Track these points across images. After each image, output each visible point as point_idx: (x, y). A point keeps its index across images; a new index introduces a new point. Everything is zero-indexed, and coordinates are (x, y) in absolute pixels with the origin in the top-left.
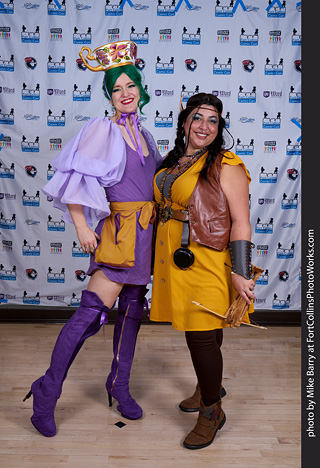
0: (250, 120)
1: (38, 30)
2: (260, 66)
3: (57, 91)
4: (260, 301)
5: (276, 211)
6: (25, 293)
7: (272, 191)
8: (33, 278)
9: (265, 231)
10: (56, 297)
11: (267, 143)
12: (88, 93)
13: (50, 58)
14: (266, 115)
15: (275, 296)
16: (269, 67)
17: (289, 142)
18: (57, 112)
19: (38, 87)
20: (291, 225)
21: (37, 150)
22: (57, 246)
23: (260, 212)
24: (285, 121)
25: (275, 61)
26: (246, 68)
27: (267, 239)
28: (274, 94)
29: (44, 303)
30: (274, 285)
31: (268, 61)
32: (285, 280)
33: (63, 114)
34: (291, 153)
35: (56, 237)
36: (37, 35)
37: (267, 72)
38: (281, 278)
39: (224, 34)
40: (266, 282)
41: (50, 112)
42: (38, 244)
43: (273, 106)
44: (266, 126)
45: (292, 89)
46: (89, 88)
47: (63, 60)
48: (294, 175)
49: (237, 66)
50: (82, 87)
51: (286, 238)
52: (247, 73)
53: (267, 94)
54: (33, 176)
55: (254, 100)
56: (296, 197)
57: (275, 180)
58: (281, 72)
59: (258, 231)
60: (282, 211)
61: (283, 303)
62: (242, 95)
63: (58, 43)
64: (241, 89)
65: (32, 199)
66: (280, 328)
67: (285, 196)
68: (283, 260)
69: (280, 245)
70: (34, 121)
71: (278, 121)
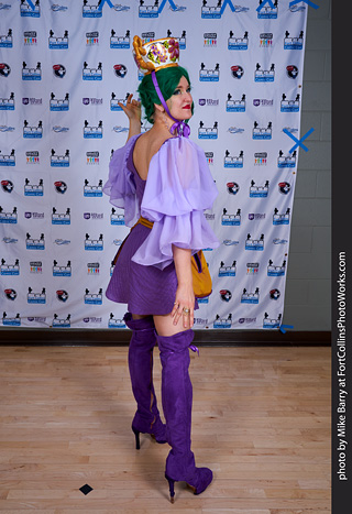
0: (240, 131)
1: (10, 33)
2: (249, 72)
3: (34, 101)
4: (250, 320)
5: (266, 227)
6: (5, 315)
7: (263, 206)
8: (13, 299)
9: (256, 248)
10: (38, 319)
11: (257, 155)
12: (66, 102)
13: (25, 65)
14: (256, 124)
15: (266, 315)
16: (259, 73)
17: (281, 153)
18: (33, 123)
19: (12, 96)
20: (283, 242)
21: (13, 163)
22: (37, 265)
23: (250, 227)
24: (276, 131)
25: (266, 66)
26: (235, 75)
27: (257, 256)
28: (265, 102)
29: (25, 324)
30: (265, 303)
31: (258, 66)
32: (276, 299)
33: (40, 124)
34: (283, 165)
35: (35, 255)
36: (9, 39)
37: (258, 79)
38: (272, 297)
39: (211, 37)
40: (256, 301)
41: (26, 123)
42: (17, 263)
43: (264, 115)
44: (256, 136)
45: (284, 97)
46: (67, 97)
47: (39, 66)
48: (286, 189)
49: (225, 72)
50: (60, 96)
51: (278, 255)
52: (236, 80)
53: (257, 103)
54: (10, 191)
55: (243, 109)
56: (288, 211)
57: (266, 195)
58: (272, 78)
59: (248, 247)
60: (273, 226)
61: (274, 322)
62: (231, 104)
63: (33, 47)
64: (230, 97)
65: (9, 216)
66: (271, 349)
67: (276, 211)
68: (275, 278)
69: (271, 262)
70: (9, 132)
71: (269, 131)
